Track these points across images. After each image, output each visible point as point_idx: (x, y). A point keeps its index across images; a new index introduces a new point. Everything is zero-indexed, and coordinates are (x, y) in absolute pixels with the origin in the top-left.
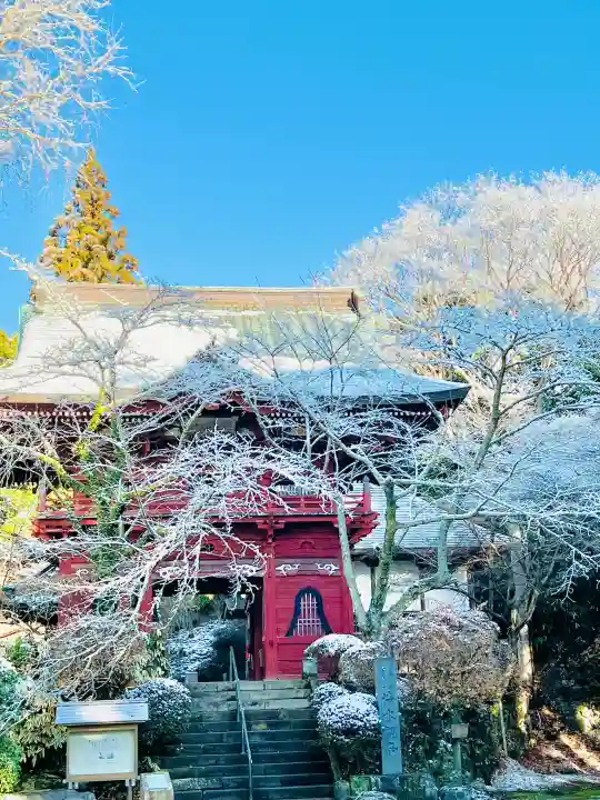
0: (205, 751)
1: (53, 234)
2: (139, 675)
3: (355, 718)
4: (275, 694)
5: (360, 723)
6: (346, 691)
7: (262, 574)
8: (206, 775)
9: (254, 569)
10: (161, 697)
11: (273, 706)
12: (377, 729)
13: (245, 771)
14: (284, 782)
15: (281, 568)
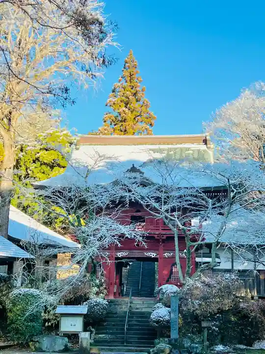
0: (114, 325)
1: (113, 91)
2: (91, 296)
3: (160, 317)
4: (146, 306)
5: (162, 319)
6: (164, 307)
7: (158, 256)
8: (111, 334)
9: (155, 254)
10: (94, 305)
11: (144, 310)
12: (168, 322)
13: (123, 334)
14: (139, 339)
15: (165, 254)
